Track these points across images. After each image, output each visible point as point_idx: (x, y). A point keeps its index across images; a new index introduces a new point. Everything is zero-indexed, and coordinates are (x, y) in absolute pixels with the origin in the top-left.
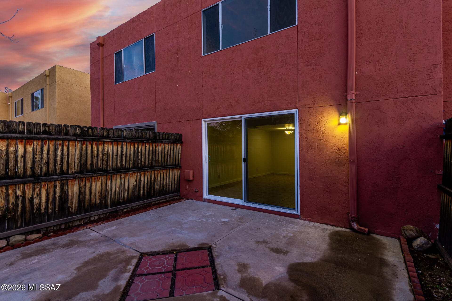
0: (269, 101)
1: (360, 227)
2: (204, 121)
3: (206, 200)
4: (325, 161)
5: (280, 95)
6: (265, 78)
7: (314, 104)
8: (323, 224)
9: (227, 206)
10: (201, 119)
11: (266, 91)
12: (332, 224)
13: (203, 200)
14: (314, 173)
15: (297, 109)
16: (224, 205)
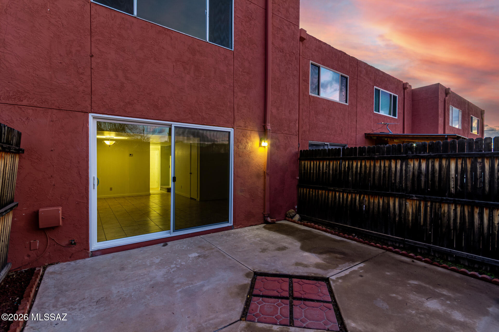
0: (207, 113)
1: (272, 220)
2: (93, 118)
3: (97, 253)
4: (251, 175)
5: (218, 111)
6: (203, 87)
7: (245, 127)
8: (249, 226)
9: (143, 246)
10: (87, 113)
11: (204, 102)
12: (254, 224)
13: (90, 255)
14: (244, 186)
15: (233, 128)
16: (140, 247)
